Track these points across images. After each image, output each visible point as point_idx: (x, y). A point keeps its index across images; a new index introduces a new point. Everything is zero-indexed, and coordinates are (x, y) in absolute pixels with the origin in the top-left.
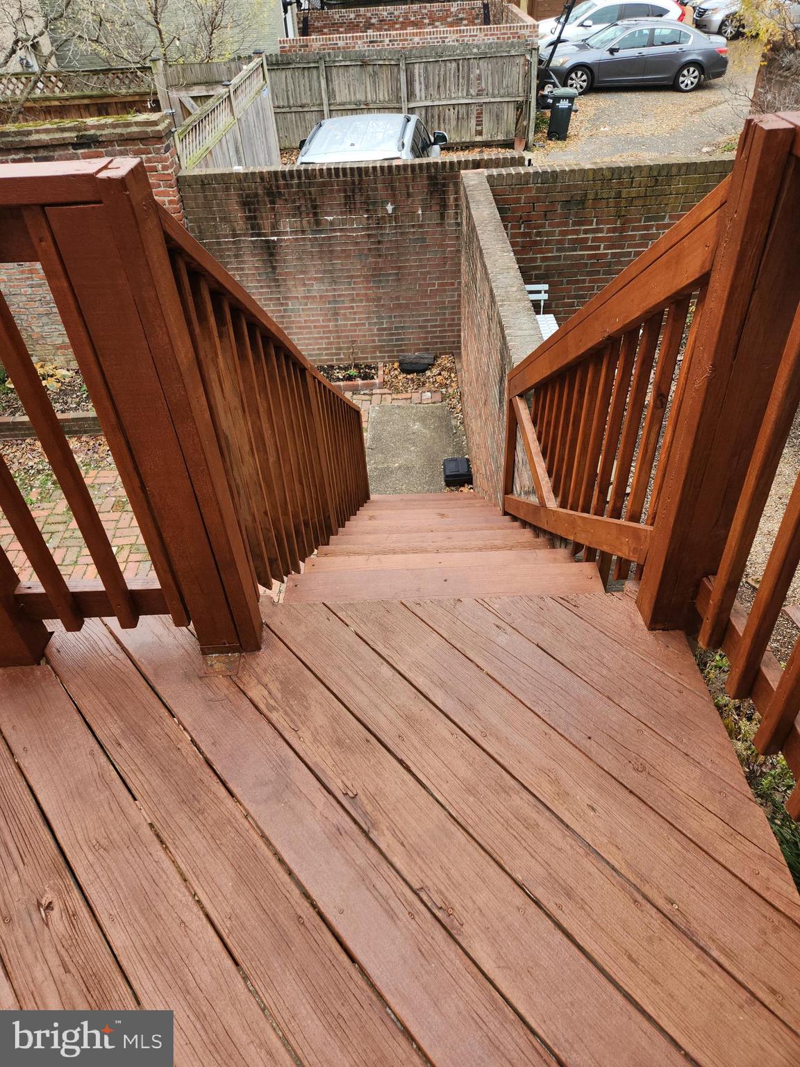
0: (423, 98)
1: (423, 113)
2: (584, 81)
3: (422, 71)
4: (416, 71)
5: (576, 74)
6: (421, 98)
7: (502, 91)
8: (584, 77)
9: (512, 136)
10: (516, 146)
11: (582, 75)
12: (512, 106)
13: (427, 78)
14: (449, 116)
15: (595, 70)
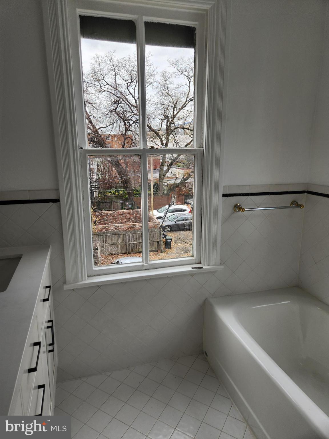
0: (132, 241)
1: (132, 245)
2: (169, 229)
3: (132, 236)
4: (131, 236)
5: (167, 227)
6: (131, 241)
7: (153, 239)
8: (169, 228)
9: (157, 249)
10: (158, 251)
11: (168, 228)
12: (156, 242)
13: (133, 237)
14: (139, 245)
15: (172, 226)
